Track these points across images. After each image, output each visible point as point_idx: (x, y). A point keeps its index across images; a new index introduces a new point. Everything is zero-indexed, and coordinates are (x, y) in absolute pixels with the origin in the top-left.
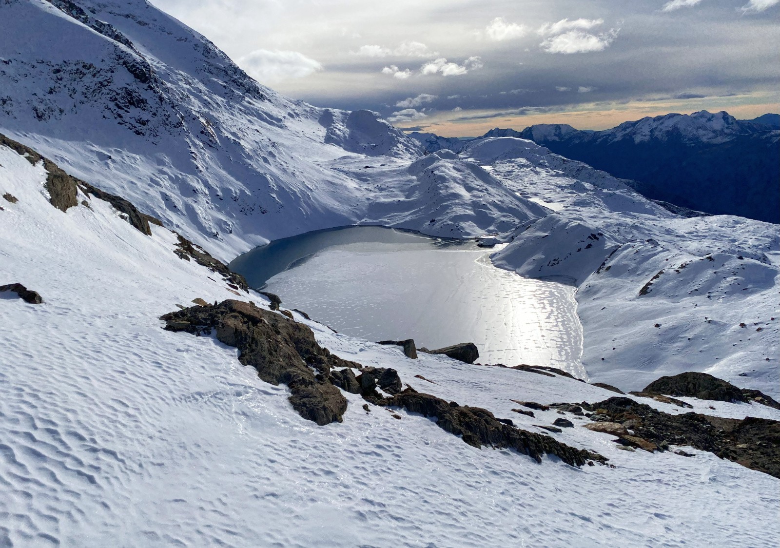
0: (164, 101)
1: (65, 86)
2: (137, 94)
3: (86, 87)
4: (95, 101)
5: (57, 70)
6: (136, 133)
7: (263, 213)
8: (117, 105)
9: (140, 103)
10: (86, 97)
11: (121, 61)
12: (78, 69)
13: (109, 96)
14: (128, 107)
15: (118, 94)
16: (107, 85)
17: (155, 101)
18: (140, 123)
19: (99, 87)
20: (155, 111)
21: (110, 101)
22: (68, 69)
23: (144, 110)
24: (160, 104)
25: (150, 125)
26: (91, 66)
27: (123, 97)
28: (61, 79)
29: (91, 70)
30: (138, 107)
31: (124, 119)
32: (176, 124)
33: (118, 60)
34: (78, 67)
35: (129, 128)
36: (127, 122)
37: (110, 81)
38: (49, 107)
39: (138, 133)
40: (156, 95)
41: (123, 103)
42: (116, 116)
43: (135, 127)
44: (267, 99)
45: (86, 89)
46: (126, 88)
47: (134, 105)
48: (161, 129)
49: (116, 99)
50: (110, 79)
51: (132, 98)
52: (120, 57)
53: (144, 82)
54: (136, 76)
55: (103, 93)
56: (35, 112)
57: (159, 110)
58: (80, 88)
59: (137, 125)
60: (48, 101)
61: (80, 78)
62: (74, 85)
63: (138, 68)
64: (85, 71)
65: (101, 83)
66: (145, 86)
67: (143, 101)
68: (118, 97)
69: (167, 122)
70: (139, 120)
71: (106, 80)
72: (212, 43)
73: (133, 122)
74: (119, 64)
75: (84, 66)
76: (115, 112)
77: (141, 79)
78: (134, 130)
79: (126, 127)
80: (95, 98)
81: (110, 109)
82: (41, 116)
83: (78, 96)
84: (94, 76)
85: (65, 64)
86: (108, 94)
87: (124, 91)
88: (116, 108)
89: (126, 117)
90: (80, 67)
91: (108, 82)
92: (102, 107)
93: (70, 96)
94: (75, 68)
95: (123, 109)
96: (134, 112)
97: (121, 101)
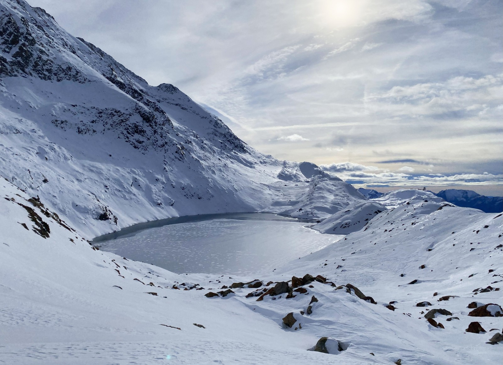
0: (157, 133)
1: (102, 120)
2: (141, 128)
3: (113, 122)
4: (117, 129)
5: (100, 112)
6: (134, 147)
7: (199, 198)
8: (128, 132)
9: (141, 132)
10: (112, 127)
11: (138, 111)
12: (112, 113)
13: (125, 127)
14: (134, 134)
15: (129, 126)
16: (125, 122)
17: (151, 133)
18: (138, 142)
19: (120, 122)
20: (149, 137)
21: (125, 129)
22: (106, 112)
23: (143, 136)
24: (154, 134)
25: (144, 144)
26: (119, 111)
27: (132, 128)
28: (101, 117)
29: (119, 113)
30: (140, 134)
31: (129, 139)
32: (160, 146)
33: (136, 110)
34: (112, 112)
35: (131, 144)
36: (130, 141)
37: (127, 119)
38: (87, 129)
39: (135, 147)
40: (153, 129)
41: (131, 131)
42: (126, 137)
43: (135, 144)
44: (248, 152)
45: (113, 123)
46: (135, 124)
47: (138, 133)
48: (150, 147)
49: (128, 129)
50: (127, 118)
51: (137, 129)
52: (137, 109)
53: (147, 122)
54: (144, 119)
55: (122, 126)
56: (78, 129)
57: (152, 137)
58: (110, 122)
59: (136, 143)
60: (88, 126)
61: (112, 117)
62: (107, 120)
63: (146, 115)
64: (115, 114)
65: (122, 120)
66: (148, 124)
67: (144, 132)
68: (129, 128)
69: (155, 144)
70: (138, 141)
71: (125, 119)
72: (221, 121)
73: (134, 141)
74: (136, 112)
75: (115, 112)
76: (125, 135)
77: (146, 121)
78: (133, 145)
79: (130, 144)
80: (117, 128)
81: (123, 134)
82: (81, 132)
83: (108, 126)
84: (119, 116)
85: (106, 110)
86: (124, 126)
87: (134, 125)
88: (127, 133)
89: (131, 139)
90: (113, 112)
91: (126, 120)
92: (119, 132)
93: (104, 125)
94: (110, 112)
95: (131, 134)
96: (137, 136)
97: (131, 130)
